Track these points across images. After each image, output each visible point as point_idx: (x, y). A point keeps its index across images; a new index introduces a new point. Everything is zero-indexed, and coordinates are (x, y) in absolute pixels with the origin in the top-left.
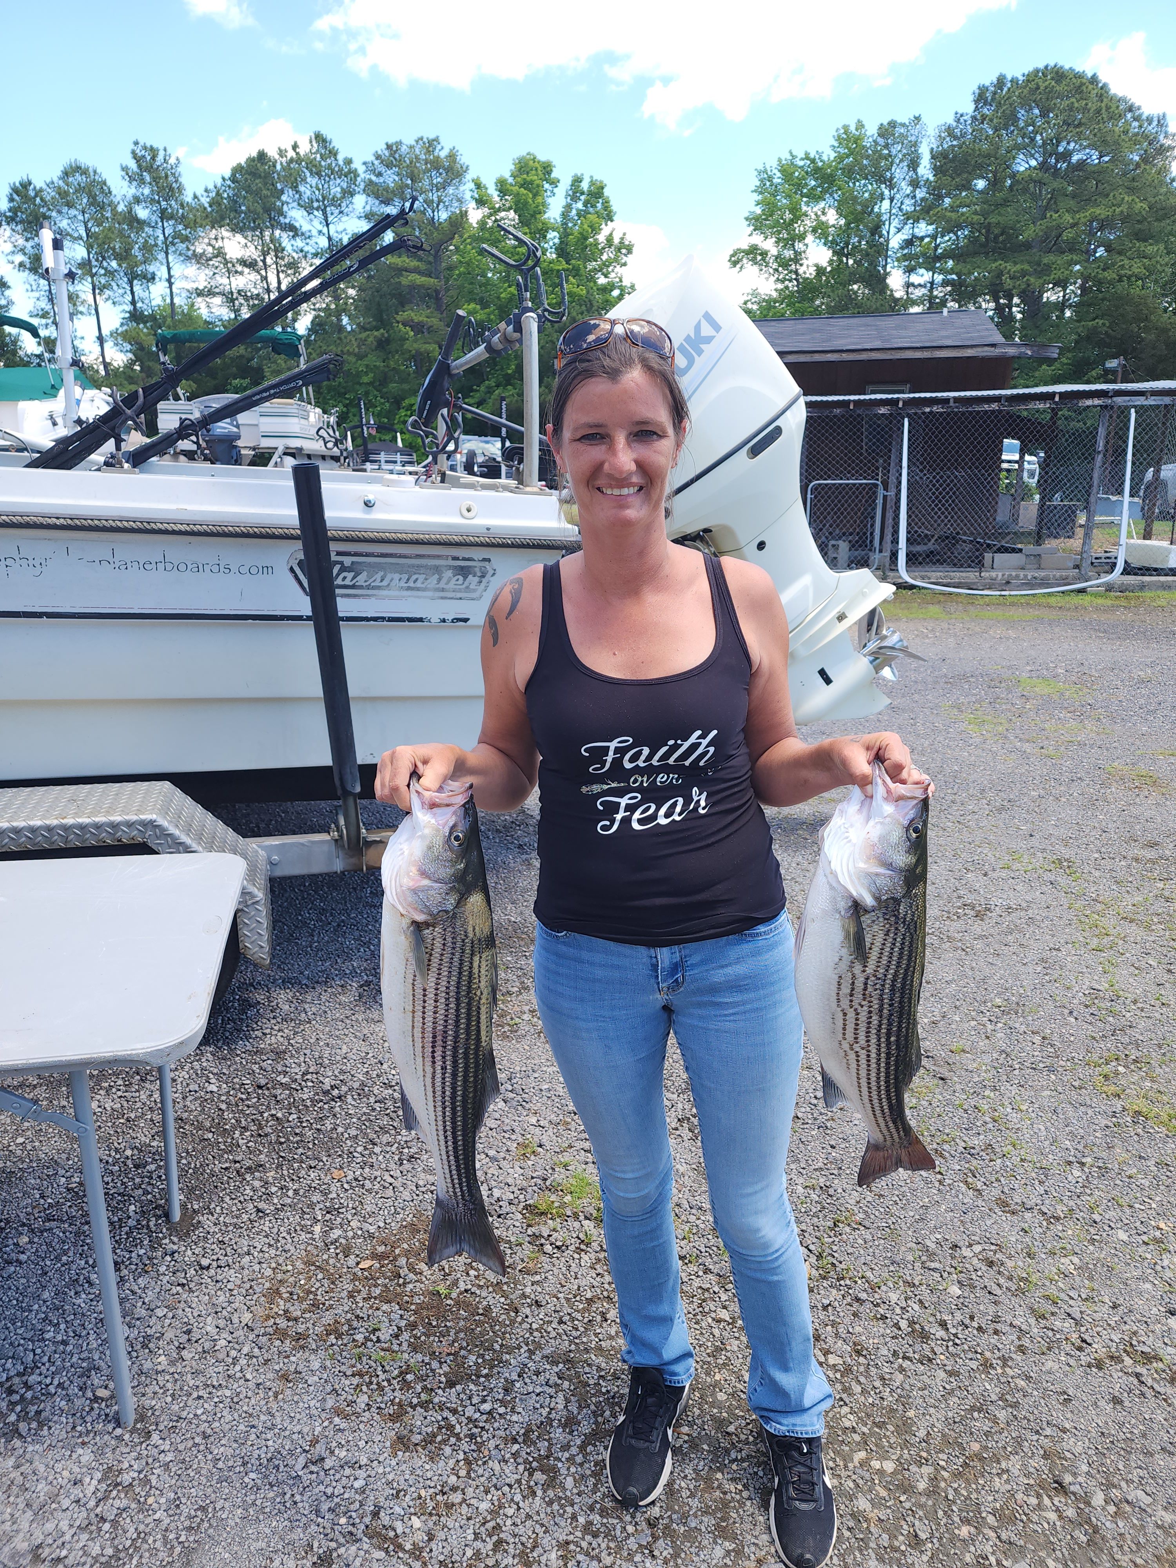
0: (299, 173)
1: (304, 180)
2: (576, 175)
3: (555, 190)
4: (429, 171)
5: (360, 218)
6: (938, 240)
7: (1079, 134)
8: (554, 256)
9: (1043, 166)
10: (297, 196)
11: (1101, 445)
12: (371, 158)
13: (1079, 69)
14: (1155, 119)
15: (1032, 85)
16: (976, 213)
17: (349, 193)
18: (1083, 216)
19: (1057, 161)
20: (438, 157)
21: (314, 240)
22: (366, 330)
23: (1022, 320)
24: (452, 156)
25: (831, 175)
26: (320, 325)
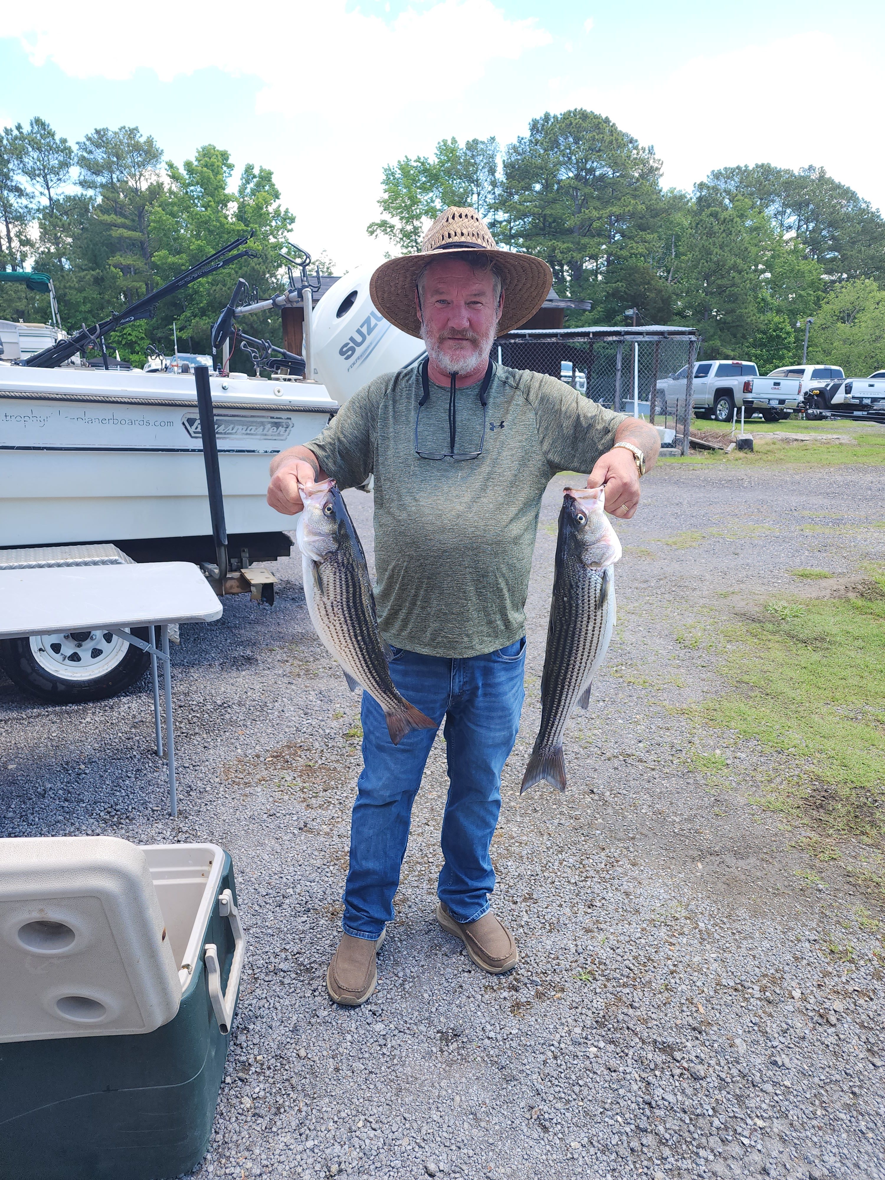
0: (23, 148)
1: (27, 153)
2: (248, 164)
3: (232, 172)
4: (131, 152)
5: (75, 184)
6: (512, 224)
7: (599, 156)
8: (234, 219)
9: (577, 177)
10: (21, 165)
11: (619, 366)
12: (83, 140)
13: (597, 112)
14: (647, 149)
15: (567, 122)
16: (536, 206)
17: (65, 165)
18: (605, 212)
19: (586, 175)
20: (138, 142)
21: (37, 199)
22: (84, 270)
23: (571, 281)
24: (150, 142)
25: (436, 175)
26: (44, 265)
